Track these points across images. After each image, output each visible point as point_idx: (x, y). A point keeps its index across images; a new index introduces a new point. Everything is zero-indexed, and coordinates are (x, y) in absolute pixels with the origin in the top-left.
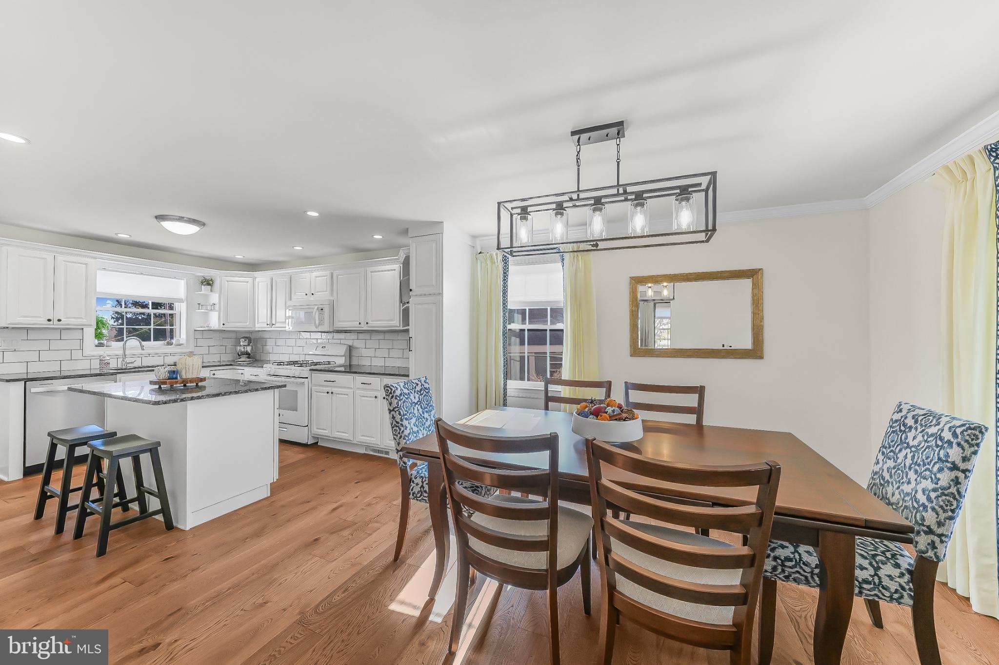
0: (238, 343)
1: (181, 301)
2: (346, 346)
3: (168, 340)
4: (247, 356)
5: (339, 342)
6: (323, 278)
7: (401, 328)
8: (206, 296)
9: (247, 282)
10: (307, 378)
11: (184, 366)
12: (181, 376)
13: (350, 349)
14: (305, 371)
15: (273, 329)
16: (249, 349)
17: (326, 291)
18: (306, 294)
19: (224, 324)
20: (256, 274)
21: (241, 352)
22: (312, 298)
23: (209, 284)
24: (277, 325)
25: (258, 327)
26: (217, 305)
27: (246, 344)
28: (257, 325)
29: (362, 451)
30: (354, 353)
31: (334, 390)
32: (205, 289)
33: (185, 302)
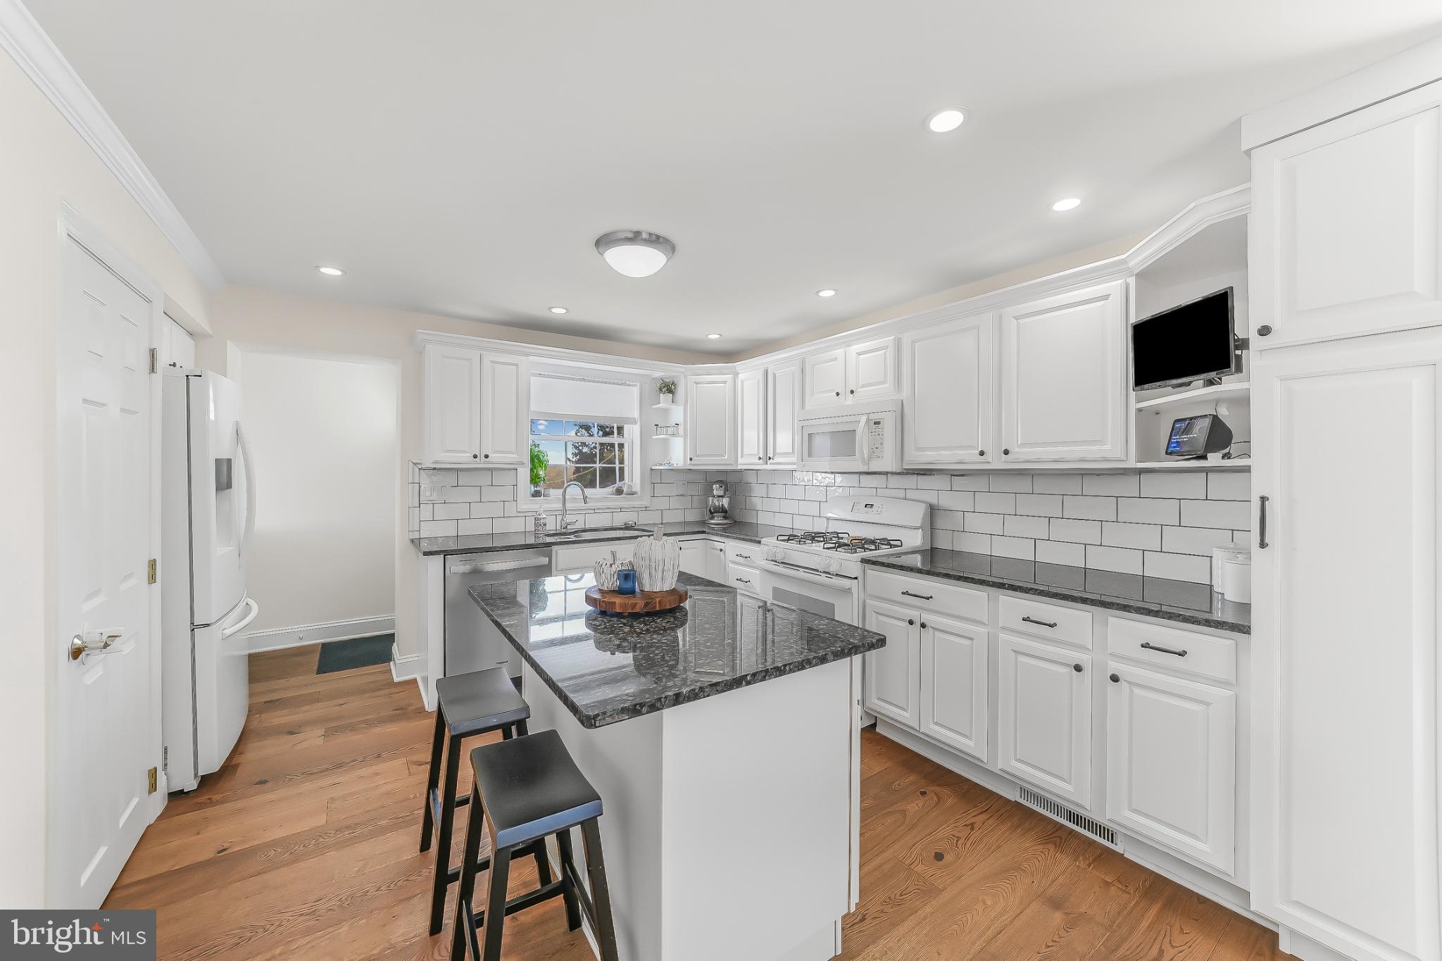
0: (708, 491)
1: (633, 421)
2: (924, 505)
3: (618, 484)
4: (722, 514)
5: (902, 495)
6: (878, 353)
7: (1132, 463)
8: (666, 412)
9: (725, 382)
10: (856, 578)
11: (647, 562)
12: (641, 584)
13: (933, 511)
14: (849, 562)
15: (769, 467)
16: (725, 502)
17: (884, 382)
18: (838, 394)
19: (691, 459)
20: (738, 365)
21: (715, 508)
22: (850, 399)
23: (670, 391)
24: (777, 460)
25: (743, 463)
26: (682, 426)
27: (721, 493)
28: (740, 461)
29: (1012, 795)
30: (941, 523)
31: (926, 617)
32: (665, 398)
33: (639, 423)
